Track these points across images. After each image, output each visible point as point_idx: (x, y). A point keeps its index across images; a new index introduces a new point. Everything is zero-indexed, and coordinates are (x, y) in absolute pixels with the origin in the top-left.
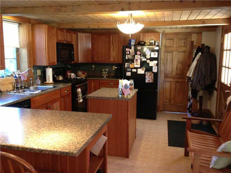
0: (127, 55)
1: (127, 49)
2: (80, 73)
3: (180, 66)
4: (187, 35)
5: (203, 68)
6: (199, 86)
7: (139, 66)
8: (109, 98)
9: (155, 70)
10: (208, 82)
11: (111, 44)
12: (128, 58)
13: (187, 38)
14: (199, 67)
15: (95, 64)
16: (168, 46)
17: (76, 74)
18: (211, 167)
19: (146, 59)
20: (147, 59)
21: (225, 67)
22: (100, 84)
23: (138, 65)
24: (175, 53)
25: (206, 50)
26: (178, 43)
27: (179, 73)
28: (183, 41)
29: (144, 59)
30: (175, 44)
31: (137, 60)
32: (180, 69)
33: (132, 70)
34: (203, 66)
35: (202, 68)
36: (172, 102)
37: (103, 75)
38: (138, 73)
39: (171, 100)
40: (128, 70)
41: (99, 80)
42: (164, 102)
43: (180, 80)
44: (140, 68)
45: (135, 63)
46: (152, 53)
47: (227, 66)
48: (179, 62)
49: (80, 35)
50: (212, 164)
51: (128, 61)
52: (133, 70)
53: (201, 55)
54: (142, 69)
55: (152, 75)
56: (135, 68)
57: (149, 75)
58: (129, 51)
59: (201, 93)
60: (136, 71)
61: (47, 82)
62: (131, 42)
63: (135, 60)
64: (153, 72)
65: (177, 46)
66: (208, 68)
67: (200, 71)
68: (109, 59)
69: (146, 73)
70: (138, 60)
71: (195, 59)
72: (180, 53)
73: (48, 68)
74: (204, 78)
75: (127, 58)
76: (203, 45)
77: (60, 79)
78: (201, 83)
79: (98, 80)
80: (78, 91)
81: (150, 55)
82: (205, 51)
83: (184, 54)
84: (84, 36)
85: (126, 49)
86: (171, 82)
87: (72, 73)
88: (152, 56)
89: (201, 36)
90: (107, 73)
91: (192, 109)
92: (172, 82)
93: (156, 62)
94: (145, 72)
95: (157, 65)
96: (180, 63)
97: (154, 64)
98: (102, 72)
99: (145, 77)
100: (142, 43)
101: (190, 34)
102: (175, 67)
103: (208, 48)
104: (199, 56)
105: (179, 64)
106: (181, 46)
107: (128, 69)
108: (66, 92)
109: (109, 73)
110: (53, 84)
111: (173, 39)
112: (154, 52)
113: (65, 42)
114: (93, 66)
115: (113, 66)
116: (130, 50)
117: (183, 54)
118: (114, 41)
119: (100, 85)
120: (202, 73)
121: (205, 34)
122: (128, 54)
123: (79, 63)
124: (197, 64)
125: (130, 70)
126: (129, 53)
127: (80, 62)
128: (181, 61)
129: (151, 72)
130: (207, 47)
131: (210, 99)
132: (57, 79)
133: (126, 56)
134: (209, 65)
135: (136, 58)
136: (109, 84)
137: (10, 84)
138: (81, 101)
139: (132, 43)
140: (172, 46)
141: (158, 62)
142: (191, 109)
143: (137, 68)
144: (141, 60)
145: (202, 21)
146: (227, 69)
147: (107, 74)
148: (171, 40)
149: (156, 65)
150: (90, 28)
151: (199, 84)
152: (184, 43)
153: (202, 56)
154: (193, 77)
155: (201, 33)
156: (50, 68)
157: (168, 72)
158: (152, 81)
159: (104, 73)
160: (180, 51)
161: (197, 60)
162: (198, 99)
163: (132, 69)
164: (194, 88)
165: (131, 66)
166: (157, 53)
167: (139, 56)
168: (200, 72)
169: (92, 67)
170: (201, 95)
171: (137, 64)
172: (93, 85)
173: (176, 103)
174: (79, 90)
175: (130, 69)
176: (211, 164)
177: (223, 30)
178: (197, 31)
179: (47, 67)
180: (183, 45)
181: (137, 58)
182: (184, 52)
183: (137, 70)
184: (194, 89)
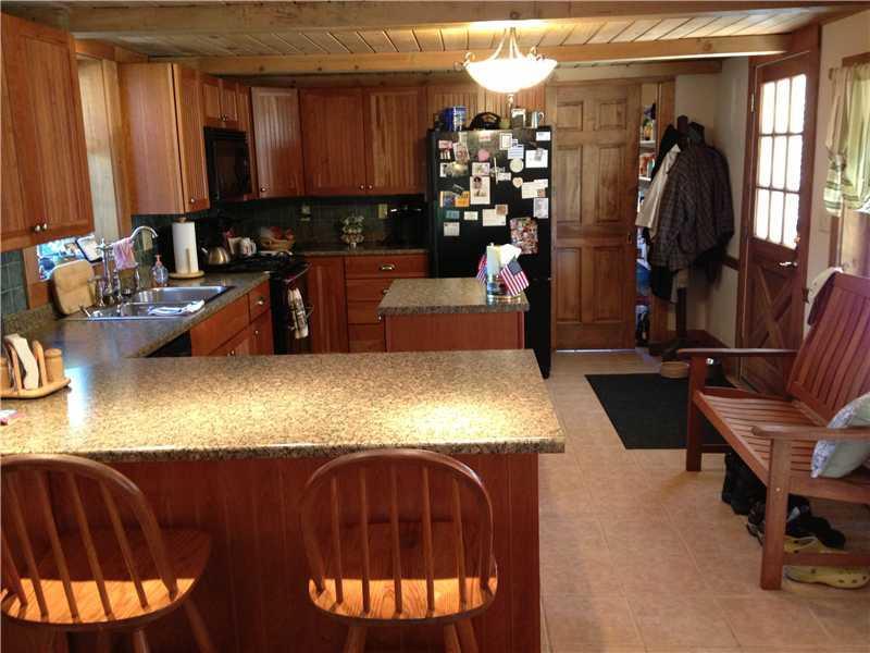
0: (442, 164)
1: (442, 144)
2: (267, 234)
3: (607, 193)
4: (628, 88)
5: (688, 197)
6: (680, 255)
7: (487, 201)
8: (458, 307)
9: (541, 211)
10: (707, 242)
11: (374, 126)
12: (449, 176)
13: (626, 100)
14: (677, 194)
15: (313, 200)
16: (565, 126)
17: (256, 239)
18: (815, 475)
19: (510, 174)
20: (514, 175)
21: (771, 189)
22: (345, 273)
23: (483, 195)
24: (588, 151)
25: (693, 135)
26: (598, 115)
27: (604, 217)
28: (614, 109)
29: (503, 176)
30: (588, 120)
31: (478, 179)
32: (609, 203)
33: (462, 215)
34: (688, 188)
35: (685, 197)
36: (587, 317)
37: (348, 240)
38: (485, 224)
39: (580, 312)
40: (448, 217)
41: (344, 256)
42: (563, 320)
43: (609, 242)
44: (491, 207)
45: (473, 191)
46: (531, 154)
47: (778, 184)
48: (604, 181)
49: (259, 94)
50: (817, 467)
51: (448, 183)
52: (466, 213)
53: (678, 154)
54: (499, 209)
55: (534, 227)
56: (472, 208)
57: (521, 229)
58: (452, 151)
59: (680, 281)
60: (476, 218)
61: (182, 271)
62: (452, 119)
63: (472, 179)
64: (536, 218)
65: (594, 125)
66: (705, 195)
67: (681, 206)
68: (369, 180)
69: (513, 223)
70: (483, 179)
71: (662, 167)
72: (607, 150)
73: (179, 222)
74: (694, 229)
75: (442, 175)
76: (683, 119)
77: (222, 259)
78: (685, 248)
79: (339, 256)
80: (291, 298)
81: (524, 160)
82: (688, 139)
83: (620, 152)
84: (273, 100)
85: (437, 144)
86: (580, 249)
87: (244, 236)
88: (530, 165)
89: (674, 91)
90: (360, 231)
91: (648, 335)
92: (584, 250)
93: (542, 184)
94: (508, 218)
95: (548, 192)
96: (607, 183)
97: (539, 191)
98: (344, 229)
99: (510, 235)
100: (490, 120)
101: (637, 84)
102: (590, 198)
103: (699, 128)
104: (674, 157)
105: (606, 189)
106: (607, 127)
107: (448, 212)
108: (261, 303)
109: (366, 230)
110: (202, 280)
111: (582, 103)
112: (534, 148)
113: (224, 126)
114: (306, 210)
115: (377, 204)
116: (455, 145)
117: (614, 151)
118: (383, 116)
119: (347, 276)
120: (685, 212)
121: (683, 84)
122: (448, 161)
123: (264, 200)
124: (668, 186)
125: (458, 217)
126: (449, 157)
127: (264, 195)
128: (610, 176)
129: (528, 219)
130: (694, 125)
131: (706, 296)
132: (210, 262)
133: (442, 168)
134: (707, 185)
135: (474, 173)
136: (380, 269)
137: (82, 284)
138: (305, 333)
139: (455, 119)
140: (579, 124)
141: (550, 183)
142: (644, 336)
143: (479, 208)
144: (493, 180)
145: (703, 41)
146: (777, 196)
147: (362, 233)
148: (575, 108)
149: (543, 194)
150: (323, 71)
151: (678, 249)
152: (619, 114)
153: (681, 157)
154: (655, 229)
155: (672, 80)
156: (188, 220)
157: (568, 218)
158: (532, 250)
159: (350, 231)
160: (604, 141)
161: (667, 170)
162: (674, 298)
163: (463, 210)
164: (663, 264)
165: (459, 202)
166: (546, 152)
167: (486, 167)
168: (681, 211)
169: (300, 210)
170: (682, 286)
171: (480, 194)
172: (320, 277)
173: (598, 319)
174: (296, 295)
175: (458, 212)
176: (813, 468)
177: (752, 69)
178: (660, 74)
179: (176, 218)
180: (614, 121)
181: (479, 174)
182: (619, 146)
183: (480, 216)
184: (664, 268)
